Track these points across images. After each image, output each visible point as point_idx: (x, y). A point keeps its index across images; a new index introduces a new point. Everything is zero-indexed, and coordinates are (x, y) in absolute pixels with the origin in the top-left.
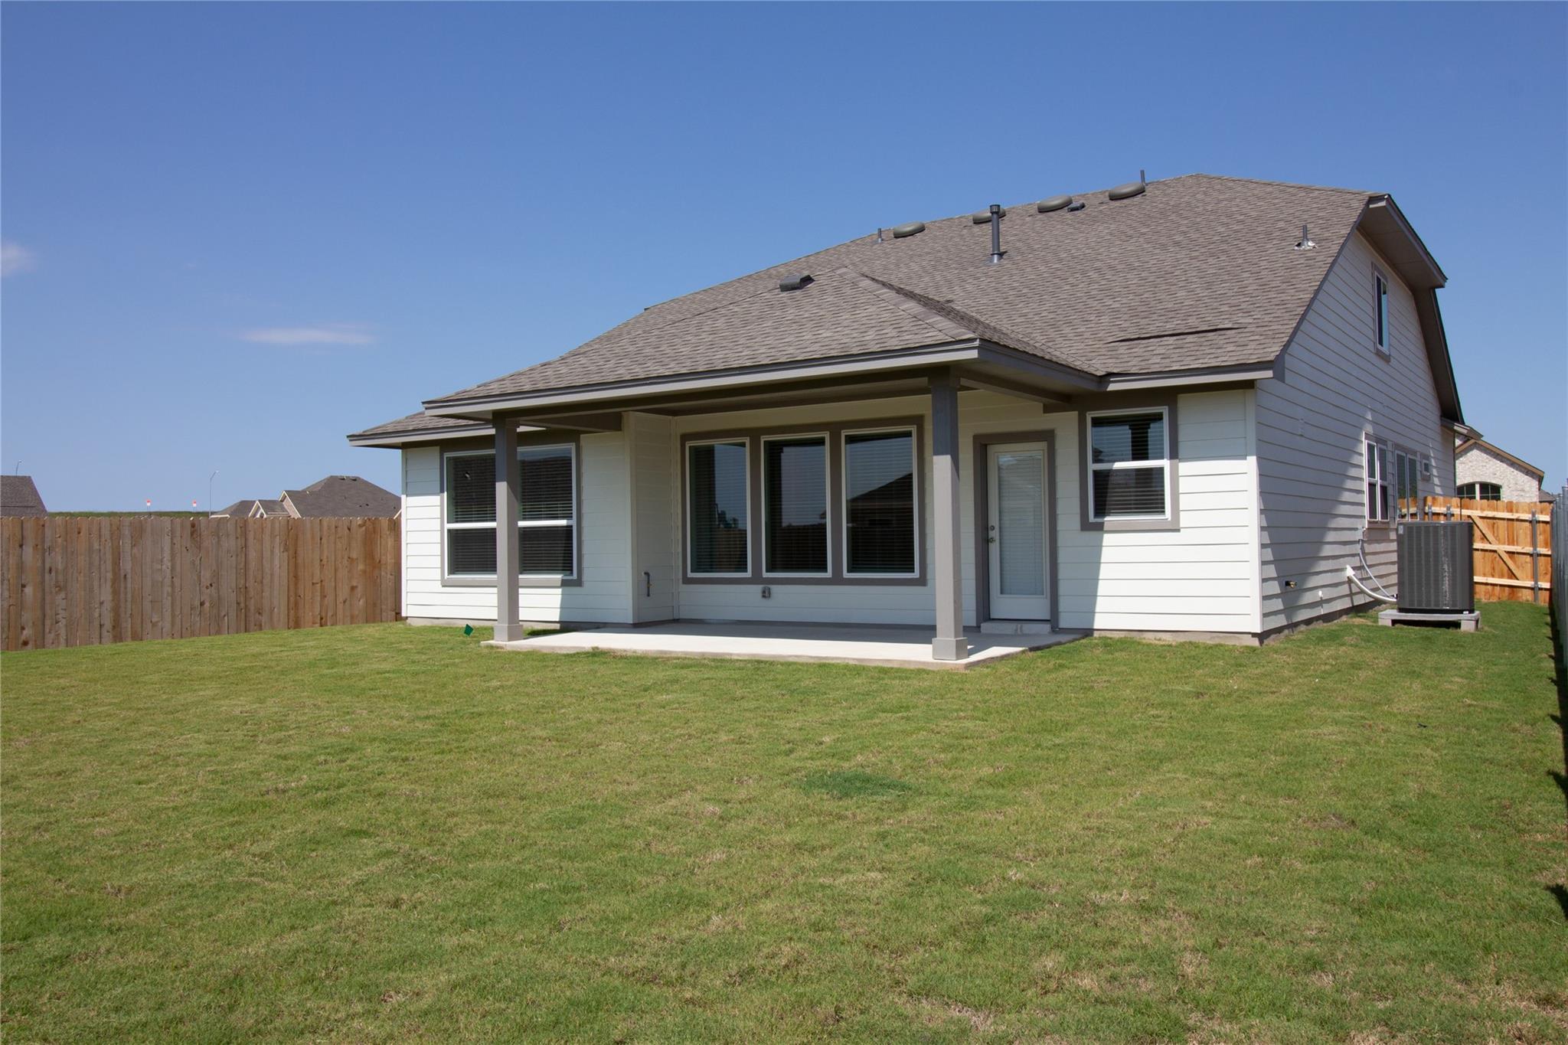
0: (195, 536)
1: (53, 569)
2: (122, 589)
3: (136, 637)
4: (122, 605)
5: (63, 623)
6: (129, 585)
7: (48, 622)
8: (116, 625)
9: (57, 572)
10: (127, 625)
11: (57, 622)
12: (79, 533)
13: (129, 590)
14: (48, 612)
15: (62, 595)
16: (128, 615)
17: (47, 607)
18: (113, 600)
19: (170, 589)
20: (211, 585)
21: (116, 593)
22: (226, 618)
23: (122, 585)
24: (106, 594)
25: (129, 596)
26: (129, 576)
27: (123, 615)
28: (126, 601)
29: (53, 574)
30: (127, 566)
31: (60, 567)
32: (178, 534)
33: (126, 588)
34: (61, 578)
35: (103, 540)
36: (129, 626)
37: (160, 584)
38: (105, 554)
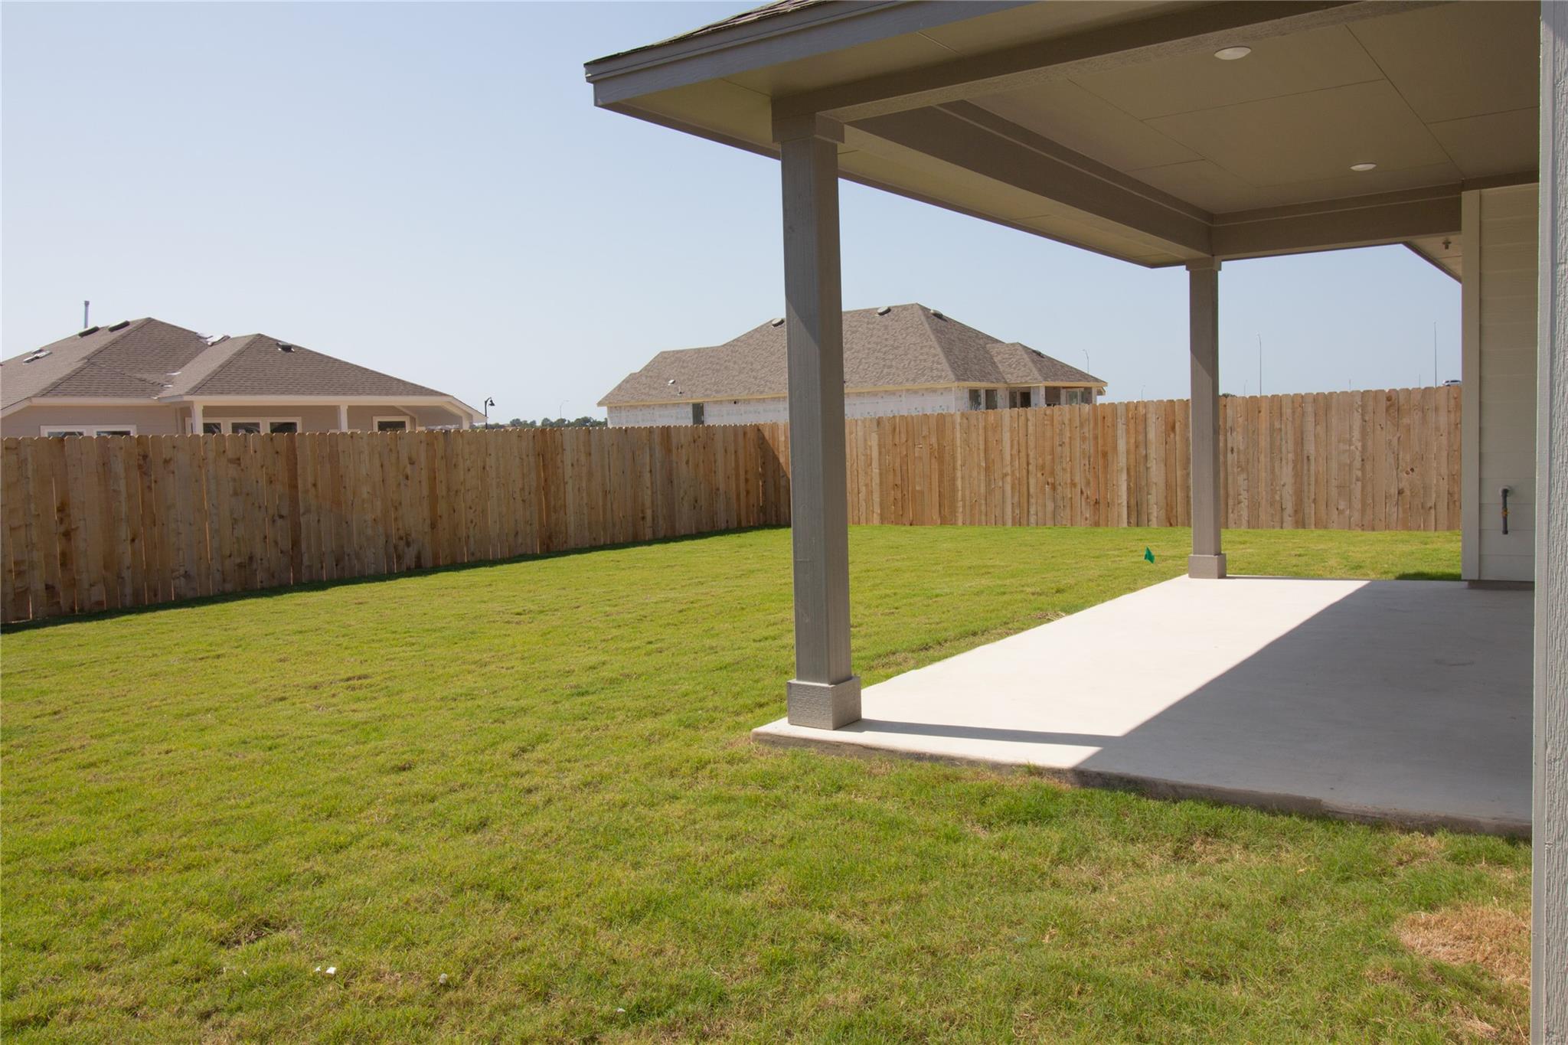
0: (1391, 411)
1: (1235, 450)
2: (1305, 472)
3: (1319, 524)
4: (1306, 488)
5: (1245, 503)
6: (1313, 468)
7: (1231, 502)
8: (1298, 510)
9: (1238, 452)
10: (1310, 510)
11: (1239, 503)
12: (1260, 412)
13: (1312, 472)
14: (1231, 492)
15: (1244, 476)
16: (1311, 501)
17: (1230, 486)
18: (1295, 483)
19: (1359, 473)
20: (1412, 470)
21: (1298, 476)
22: (1433, 511)
23: (1305, 467)
24: (1286, 475)
25: (1313, 479)
26: (1312, 458)
27: (1306, 500)
28: (1309, 484)
29: (1235, 454)
30: (1310, 448)
31: (1241, 448)
32: (1370, 408)
33: (1309, 470)
34: (1242, 457)
35: (1284, 418)
36: (1313, 512)
37: (1347, 468)
38: (1286, 433)
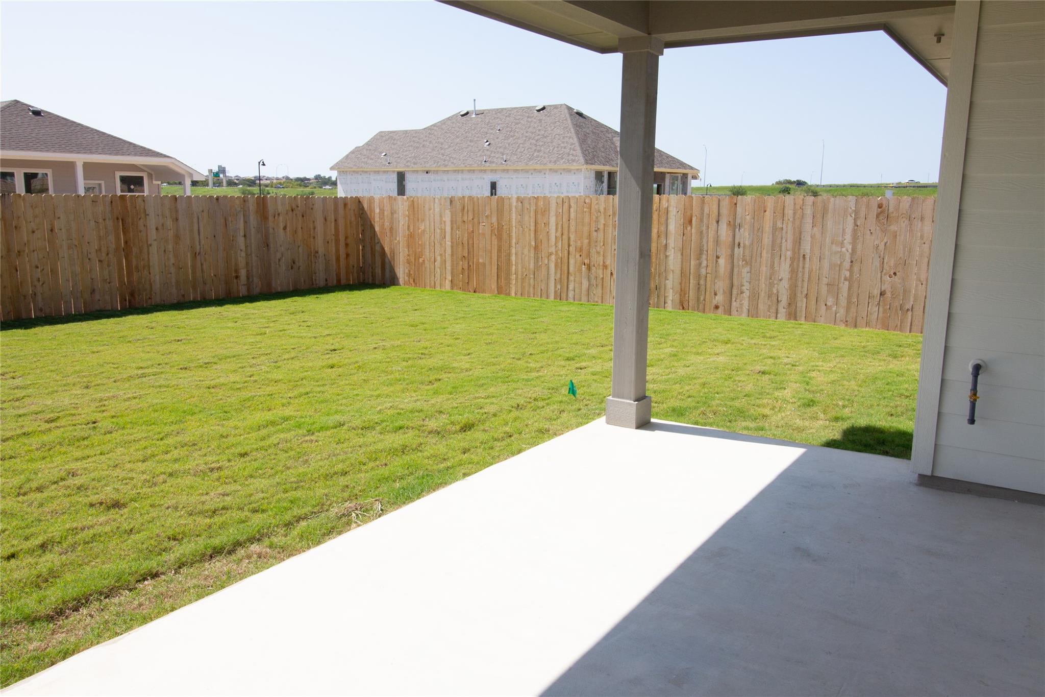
0: (881, 218)
1: (742, 245)
2: (800, 269)
3: (811, 318)
4: (800, 284)
5: (747, 294)
6: (807, 266)
7: (735, 292)
8: (792, 303)
9: (744, 247)
10: (802, 303)
11: (742, 293)
12: (765, 211)
13: (807, 270)
14: (735, 282)
15: (747, 269)
16: (803, 296)
17: (735, 277)
18: (791, 278)
19: (848, 274)
20: (895, 274)
21: (793, 271)
22: (910, 313)
23: (801, 265)
24: (784, 271)
25: (806, 276)
26: (807, 257)
27: (799, 295)
28: (803, 281)
29: (741, 249)
30: (806, 247)
31: (747, 243)
32: (862, 214)
33: (803, 268)
34: (747, 252)
35: (786, 218)
36: (804, 305)
37: (837, 269)
38: (787, 232)
